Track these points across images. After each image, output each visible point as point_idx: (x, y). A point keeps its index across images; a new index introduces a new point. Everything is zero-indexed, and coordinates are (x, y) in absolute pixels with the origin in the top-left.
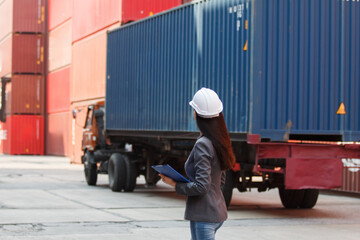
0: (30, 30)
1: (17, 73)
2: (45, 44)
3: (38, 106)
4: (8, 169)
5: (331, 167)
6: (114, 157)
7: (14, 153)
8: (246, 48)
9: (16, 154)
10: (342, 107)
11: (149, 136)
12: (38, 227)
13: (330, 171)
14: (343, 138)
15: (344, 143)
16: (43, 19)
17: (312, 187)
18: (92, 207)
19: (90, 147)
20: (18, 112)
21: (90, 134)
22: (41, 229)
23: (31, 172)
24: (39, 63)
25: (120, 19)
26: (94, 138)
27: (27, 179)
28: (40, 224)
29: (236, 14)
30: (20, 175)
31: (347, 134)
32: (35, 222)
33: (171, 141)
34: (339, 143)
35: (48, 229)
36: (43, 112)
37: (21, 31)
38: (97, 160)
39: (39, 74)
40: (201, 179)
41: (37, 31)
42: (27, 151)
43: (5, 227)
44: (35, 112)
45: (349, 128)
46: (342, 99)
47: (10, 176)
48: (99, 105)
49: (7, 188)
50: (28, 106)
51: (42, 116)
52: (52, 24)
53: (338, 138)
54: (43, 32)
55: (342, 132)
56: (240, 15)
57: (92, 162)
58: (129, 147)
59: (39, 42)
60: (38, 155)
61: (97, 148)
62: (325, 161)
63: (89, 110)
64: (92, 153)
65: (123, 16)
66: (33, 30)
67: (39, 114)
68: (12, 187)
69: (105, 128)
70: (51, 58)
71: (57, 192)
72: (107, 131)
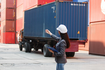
0: (11, 7)
1: (7, 20)
2: (15, 11)
3: (13, 29)
4: (4, 48)
5: (76, 47)
6: (26, 43)
7: (6, 43)
8: (55, 17)
9: (7, 43)
10: (79, 32)
11: (35, 38)
12: (13, 65)
13: (76, 48)
14: (79, 40)
15: (79, 41)
16: (15, 4)
17: (71, 51)
18: (29, 59)
19: (21, 41)
20: (7, 31)
21: (21, 37)
22: (14, 65)
23: (11, 49)
24: (13, 17)
25: (37, 4)
26: (22, 39)
27: (10, 51)
28: (14, 64)
29: (53, 9)
30: (8, 50)
31: (80, 39)
32: (12, 63)
33: (39, 39)
34: (78, 41)
35: (16, 65)
36: (15, 31)
37: (8, 7)
38: (22, 44)
39: (14, 20)
40: (62, 52)
41: (13, 8)
42: (10, 42)
43: (3, 65)
44: (12, 31)
45: (80, 37)
46: (79, 30)
47: (5, 50)
48: (23, 30)
49: (4, 53)
50: (10, 29)
51: (14, 32)
52: (17, 6)
53: (78, 39)
54: (15, 8)
55: (79, 38)
56: (54, 9)
57: (21, 45)
58: (31, 41)
59: (14, 11)
60: (13, 44)
61: (22, 41)
62: (74, 45)
63: (21, 31)
64: (21, 42)
65: (38, 3)
66: (12, 7)
67: (13, 32)
68: (6, 53)
69: (24, 36)
70: (17, 15)
71: (19, 54)
72: (24, 37)
